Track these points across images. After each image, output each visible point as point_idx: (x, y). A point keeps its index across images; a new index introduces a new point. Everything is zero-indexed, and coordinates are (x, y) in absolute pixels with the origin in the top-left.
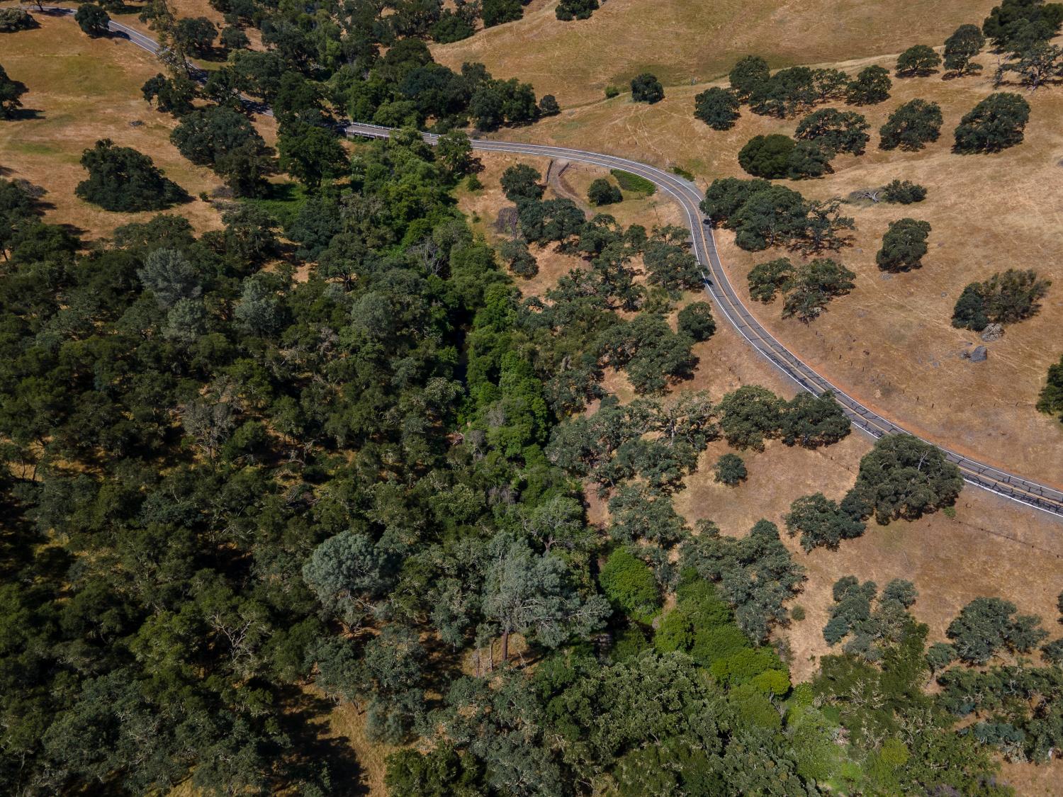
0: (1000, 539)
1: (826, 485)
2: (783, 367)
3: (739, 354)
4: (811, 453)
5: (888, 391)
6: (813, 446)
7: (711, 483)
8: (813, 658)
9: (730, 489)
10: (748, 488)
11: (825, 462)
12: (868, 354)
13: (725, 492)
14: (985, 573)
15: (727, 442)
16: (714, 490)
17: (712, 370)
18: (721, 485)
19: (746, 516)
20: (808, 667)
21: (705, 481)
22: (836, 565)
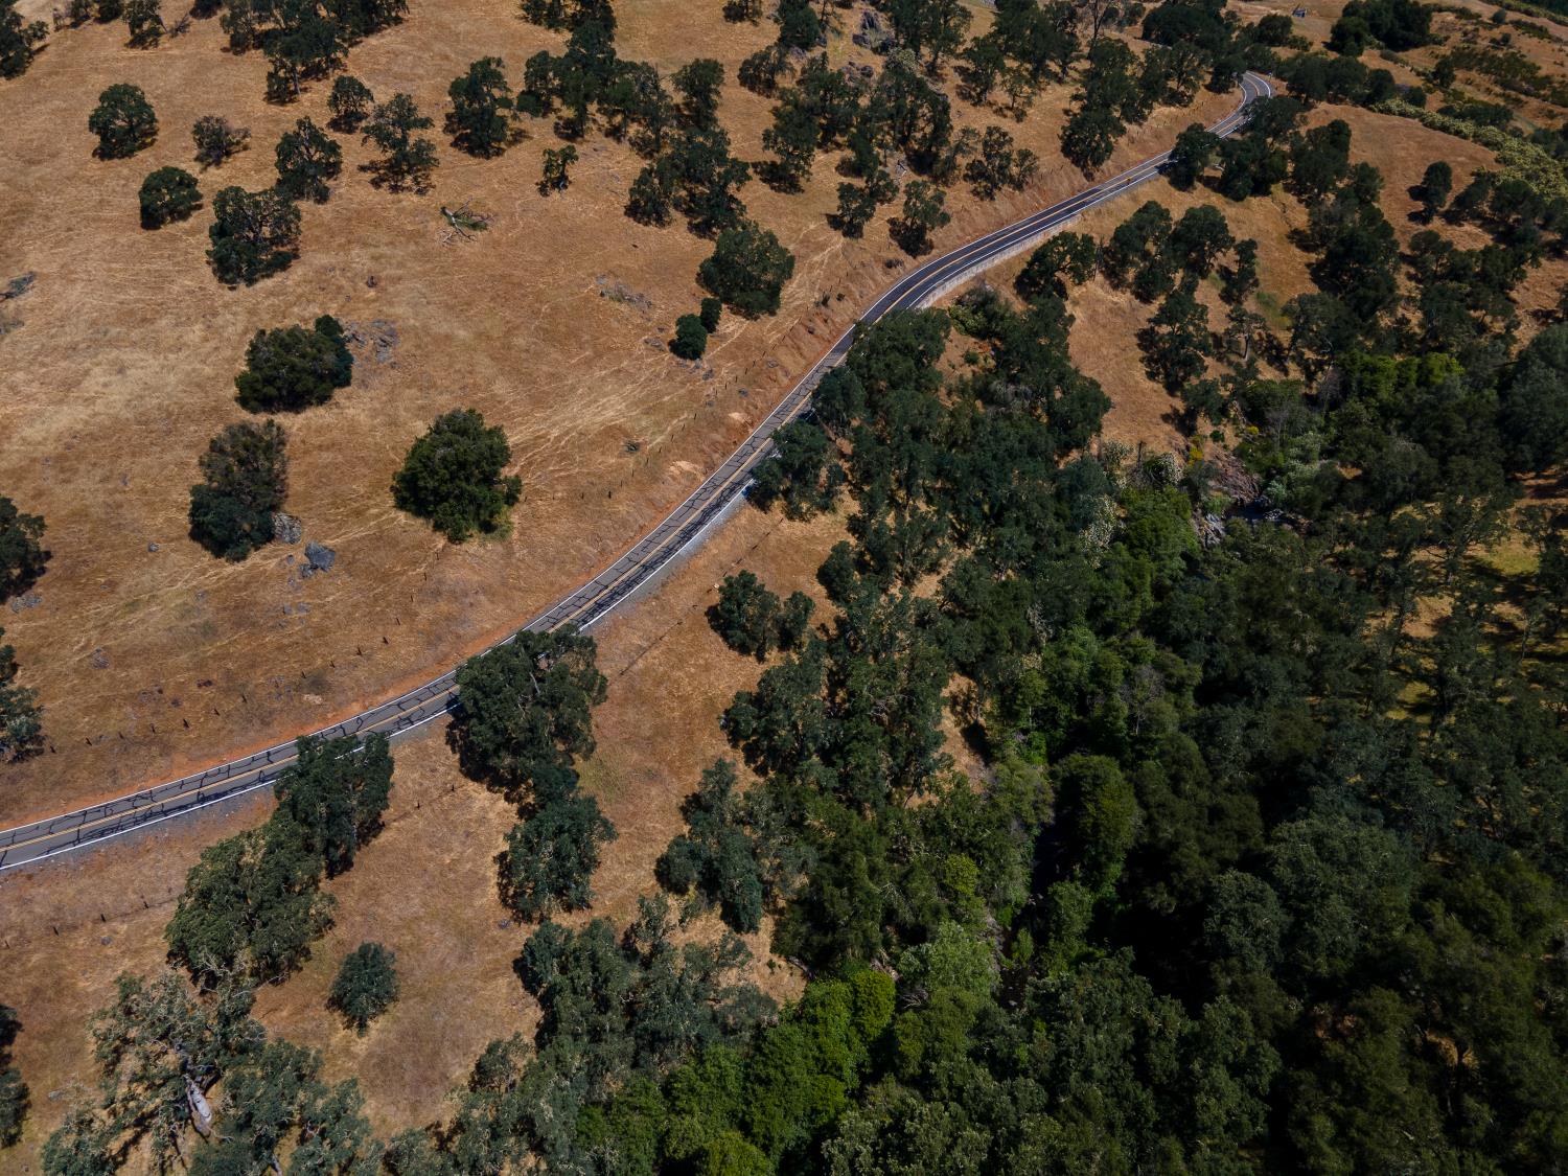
0: (641, 664)
1: (468, 835)
2: (136, 823)
3: (23, 902)
4: (385, 837)
5: (318, 684)
6: (374, 827)
7: (361, 1046)
8: (771, 965)
9: (396, 1010)
10: (412, 969)
11: (418, 822)
12: (209, 683)
13: (397, 1020)
14: (684, 699)
15: (266, 987)
16: (379, 1042)
17: (26, 973)
18: (375, 1026)
19: (474, 992)
20: (781, 979)
21: (353, 1056)
22: (625, 872)
